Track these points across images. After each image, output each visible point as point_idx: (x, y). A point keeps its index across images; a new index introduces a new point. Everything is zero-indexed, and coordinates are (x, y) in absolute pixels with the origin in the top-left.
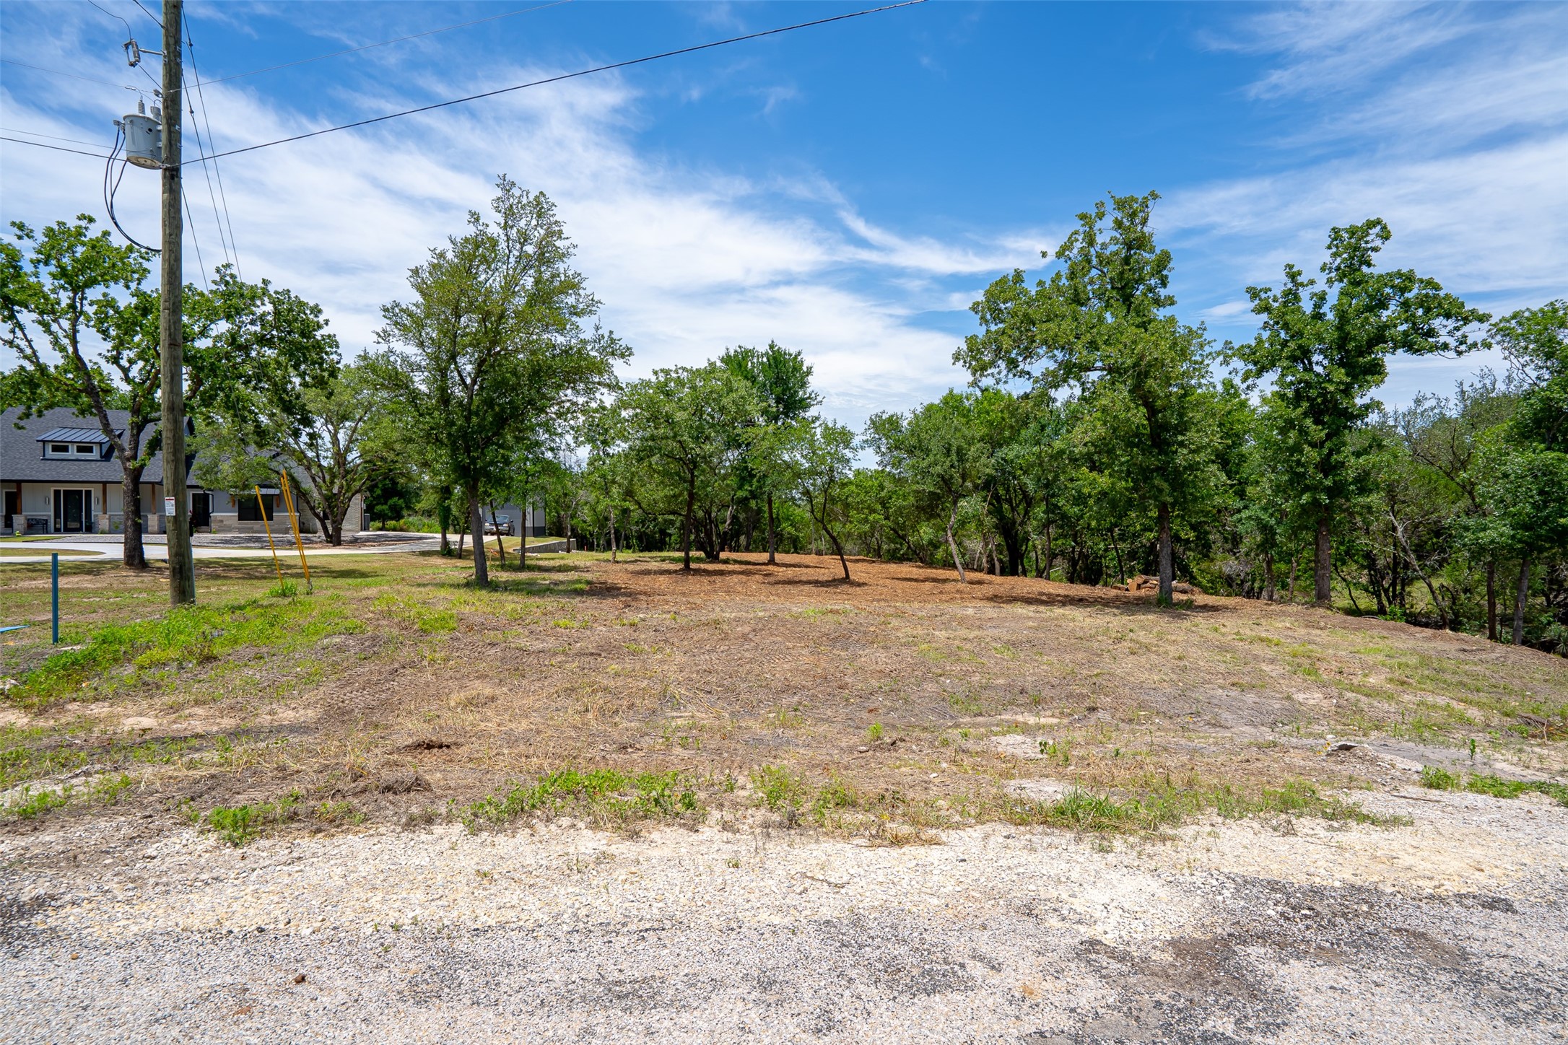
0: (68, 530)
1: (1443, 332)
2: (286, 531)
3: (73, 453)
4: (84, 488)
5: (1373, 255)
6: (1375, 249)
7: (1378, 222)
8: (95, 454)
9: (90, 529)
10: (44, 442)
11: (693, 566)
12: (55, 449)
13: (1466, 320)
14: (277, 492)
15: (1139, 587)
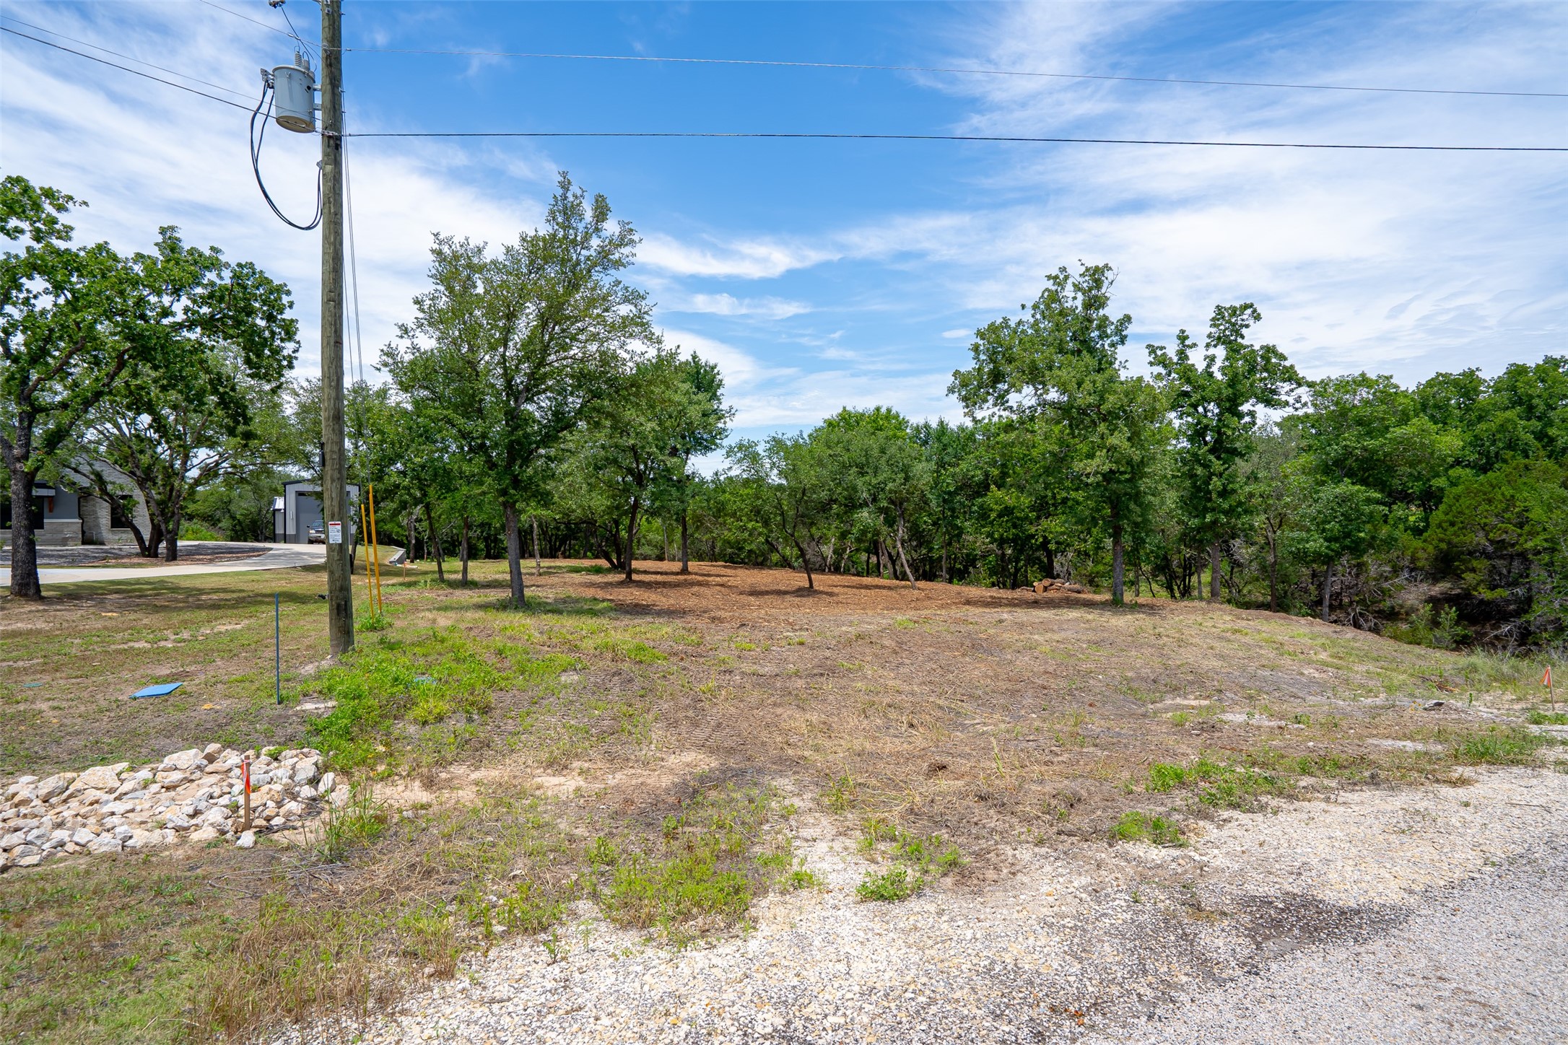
1: (1283, 391)
2: (64, 542)
5: (1244, 331)
6: (1247, 326)
7: (1251, 306)
11: (635, 577)
13: (1299, 385)
14: (52, 493)
15: (1046, 589)
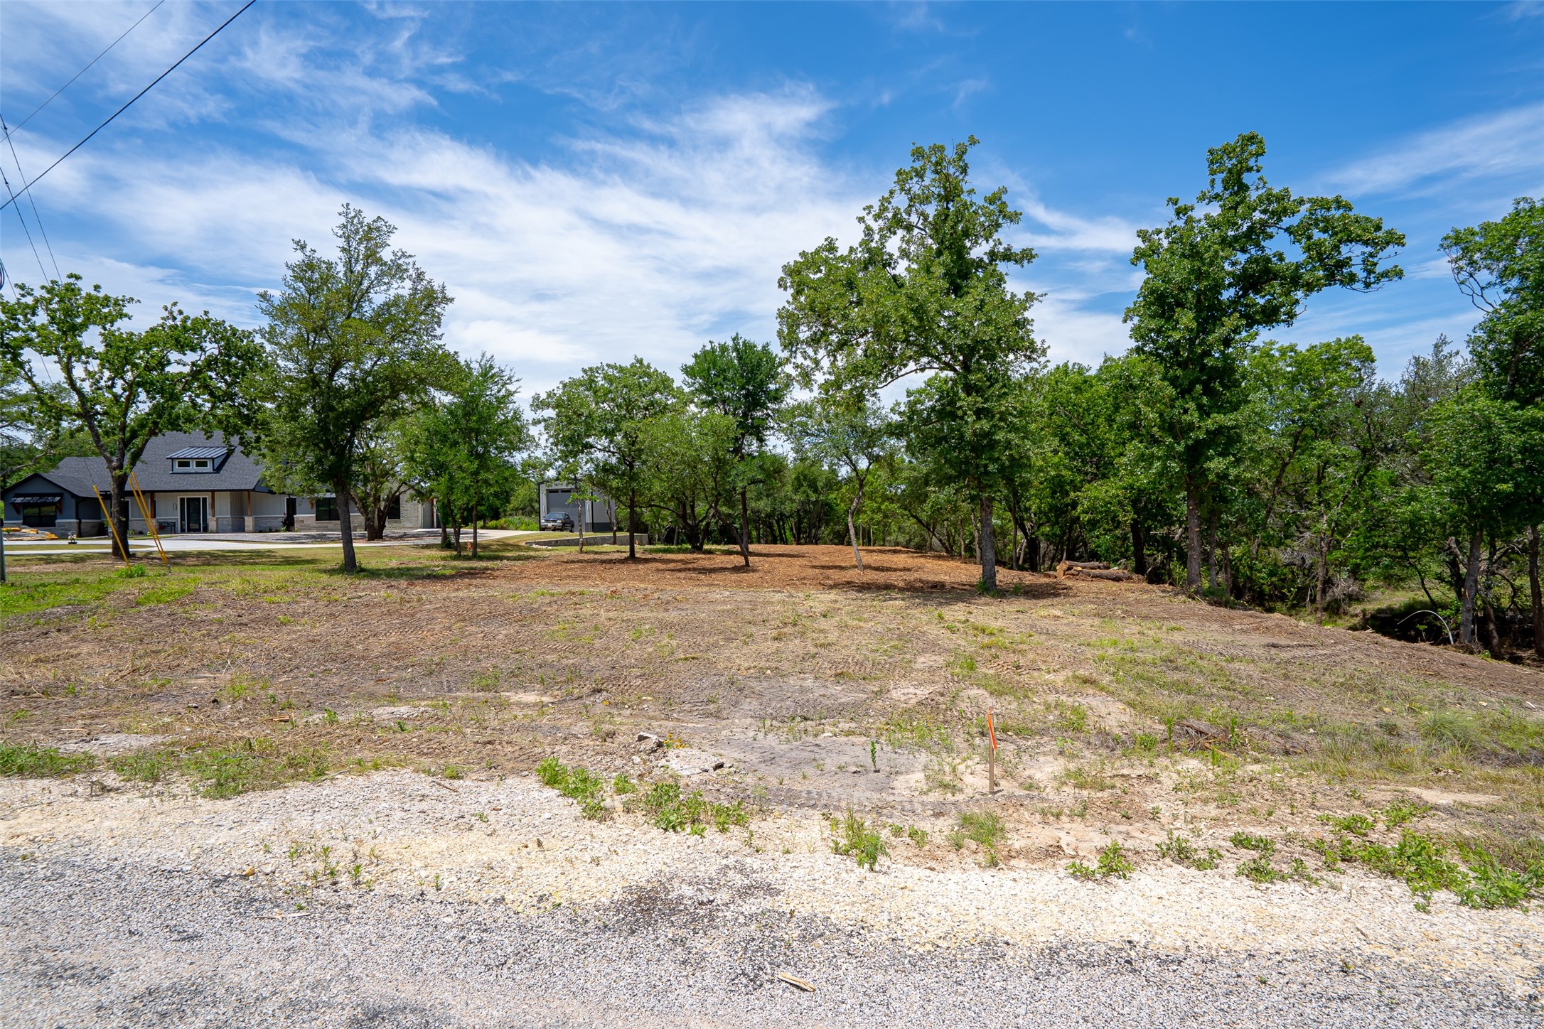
0: (190, 531)
1: (1357, 261)
3: (193, 467)
4: (201, 496)
8: (209, 468)
9: (206, 530)
10: (172, 459)
12: (181, 464)
15: (1064, 573)
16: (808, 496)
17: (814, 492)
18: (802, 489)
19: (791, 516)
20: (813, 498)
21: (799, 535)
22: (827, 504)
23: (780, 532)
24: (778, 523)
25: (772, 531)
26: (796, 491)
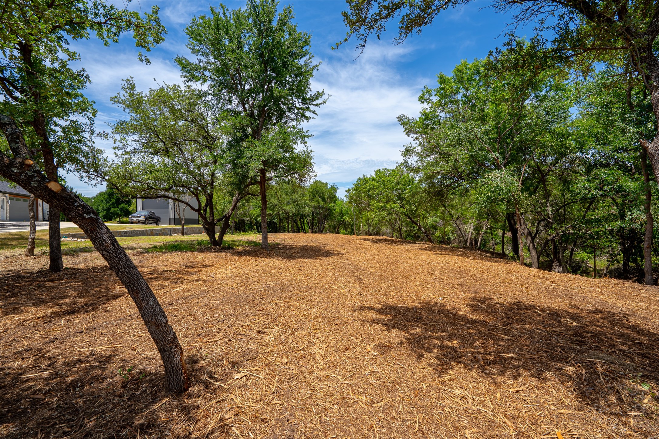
16: (319, 203)
17: (322, 201)
18: (315, 199)
19: (308, 216)
20: (322, 204)
21: (312, 226)
22: (329, 209)
23: (301, 225)
24: (300, 221)
25: (297, 224)
26: (312, 200)
